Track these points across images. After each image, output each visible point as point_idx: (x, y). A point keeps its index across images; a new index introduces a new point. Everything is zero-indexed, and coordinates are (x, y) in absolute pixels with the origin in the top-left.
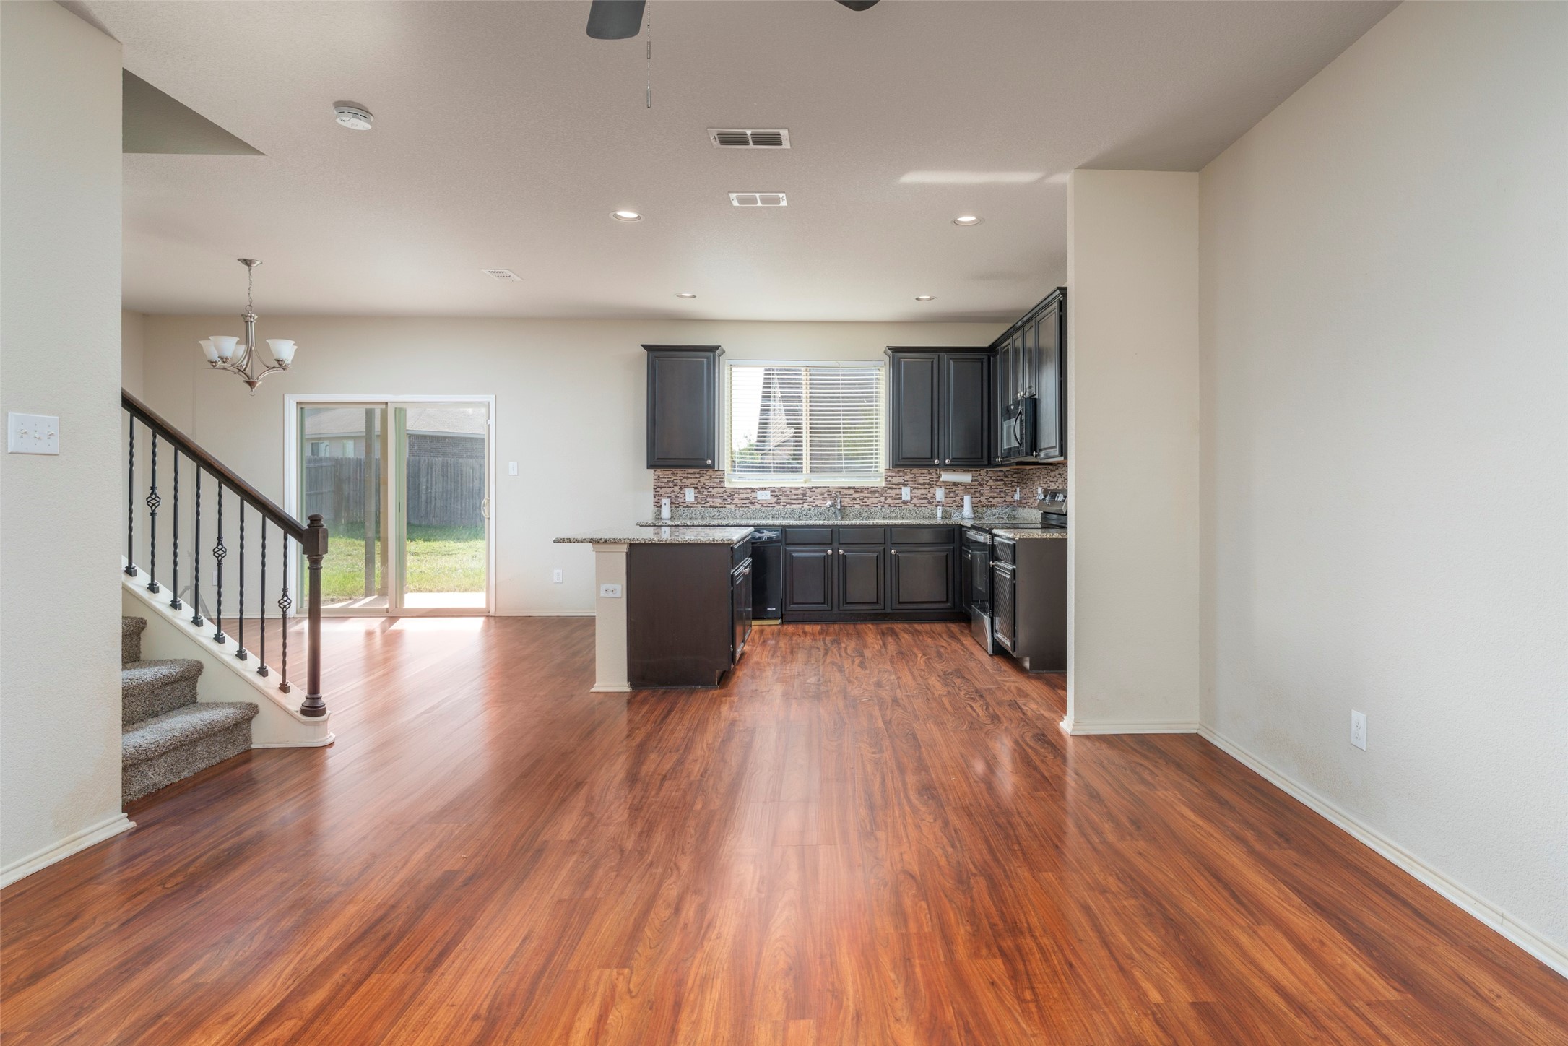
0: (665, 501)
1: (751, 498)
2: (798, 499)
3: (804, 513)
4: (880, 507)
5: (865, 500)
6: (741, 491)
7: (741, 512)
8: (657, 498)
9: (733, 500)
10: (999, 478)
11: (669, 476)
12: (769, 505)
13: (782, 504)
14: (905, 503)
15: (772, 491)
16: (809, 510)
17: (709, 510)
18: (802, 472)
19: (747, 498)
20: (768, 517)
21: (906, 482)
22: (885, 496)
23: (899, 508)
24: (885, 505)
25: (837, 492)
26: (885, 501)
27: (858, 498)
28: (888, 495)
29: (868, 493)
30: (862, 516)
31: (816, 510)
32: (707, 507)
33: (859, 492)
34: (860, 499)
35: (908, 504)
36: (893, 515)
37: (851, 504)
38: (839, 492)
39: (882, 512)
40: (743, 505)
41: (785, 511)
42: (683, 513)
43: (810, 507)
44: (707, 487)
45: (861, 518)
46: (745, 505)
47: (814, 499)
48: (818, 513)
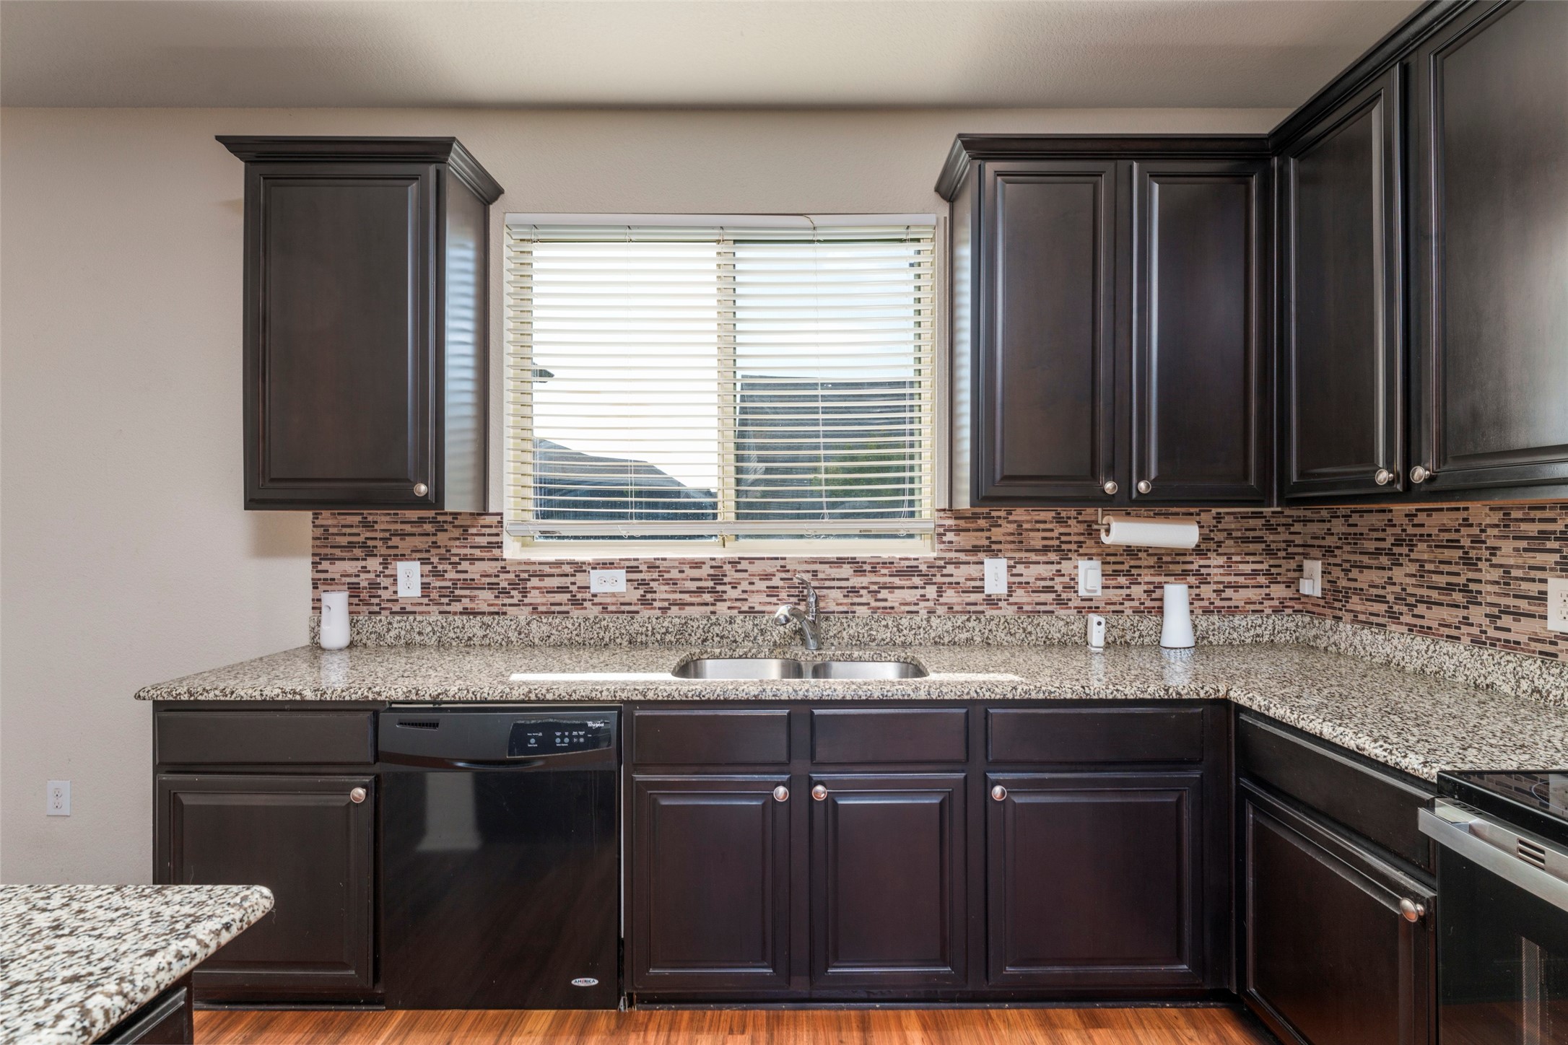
0: (337, 602)
1: (573, 588)
2: (700, 591)
3: (717, 630)
4: (923, 613)
5: (884, 594)
6: (547, 569)
7: (545, 628)
8: (319, 588)
9: (524, 593)
10: (1251, 534)
11: (354, 532)
12: (624, 609)
13: (656, 604)
14: (992, 602)
15: (632, 569)
16: (731, 621)
17: (458, 620)
18: (715, 516)
19: (562, 590)
20: (618, 641)
21: (994, 547)
22: (939, 583)
23: (977, 618)
24: (937, 607)
25: (808, 572)
26: (938, 596)
27: (863, 588)
28: (947, 580)
29: (890, 576)
30: (874, 640)
31: (751, 623)
32: (455, 613)
33: (865, 571)
34: (869, 592)
35: (1001, 604)
36: (961, 636)
37: (846, 604)
38: (813, 571)
39: (931, 627)
40: (553, 608)
41: (666, 624)
42: (389, 630)
43: (735, 612)
44: (456, 559)
45: (874, 644)
46: (557, 608)
47: (744, 592)
48: (756, 630)
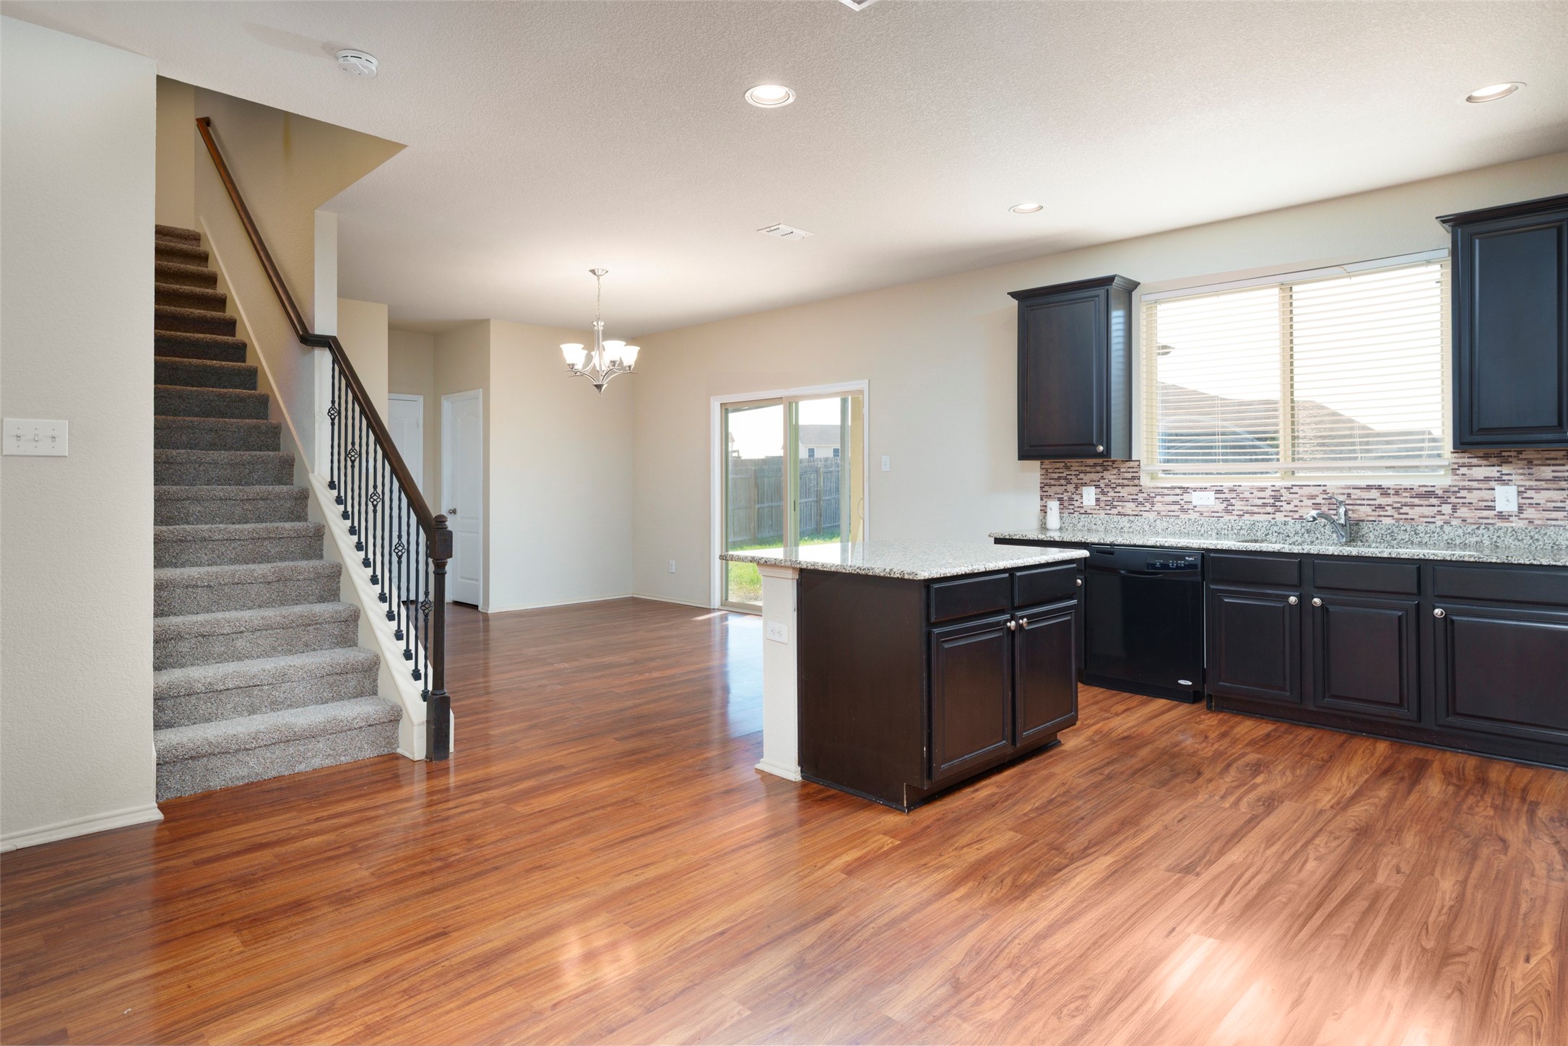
0: (1054, 506)
1: (1181, 502)
2: (1265, 505)
3: (1275, 528)
4: (1439, 523)
5: (1405, 509)
6: (1166, 491)
7: (1165, 524)
8: (1045, 500)
9: (1153, 504)
11: (1061, 471)
12: (1213, 515)
13: (1235, 512)
14: (1501, 516)
15: (1218, 492)
16: (1285, 524)
17: (1116, 518)
19: (1175, 502)
20: (1210, 533)
21: (1504, 477)
22: (1454, 503)
23: (1486, 528)
24: (1452, 519)
25: (1344, 494)
26: (1453, 512)
27: (1388, 505)
28: (1461, 501)
29: (1411, 497)
30: (1395, 539)
31: (1300, 525)
32: (1114, 515)
33: (1390, 494)
34: (1393, 508)
35: (1511, 519)
36: (1471, 539)
37: (1374, 516)
38: (1348, 494)
39: (1444, 532)
40: (1170, 513)
41: (1240, 524)
42: (1079, 522)
43: (1289, 519)
44: (1114, 486)
45: (1395, 542)
46: (1172, 513)
47: (1295, 506)
48: (1303, 530)
